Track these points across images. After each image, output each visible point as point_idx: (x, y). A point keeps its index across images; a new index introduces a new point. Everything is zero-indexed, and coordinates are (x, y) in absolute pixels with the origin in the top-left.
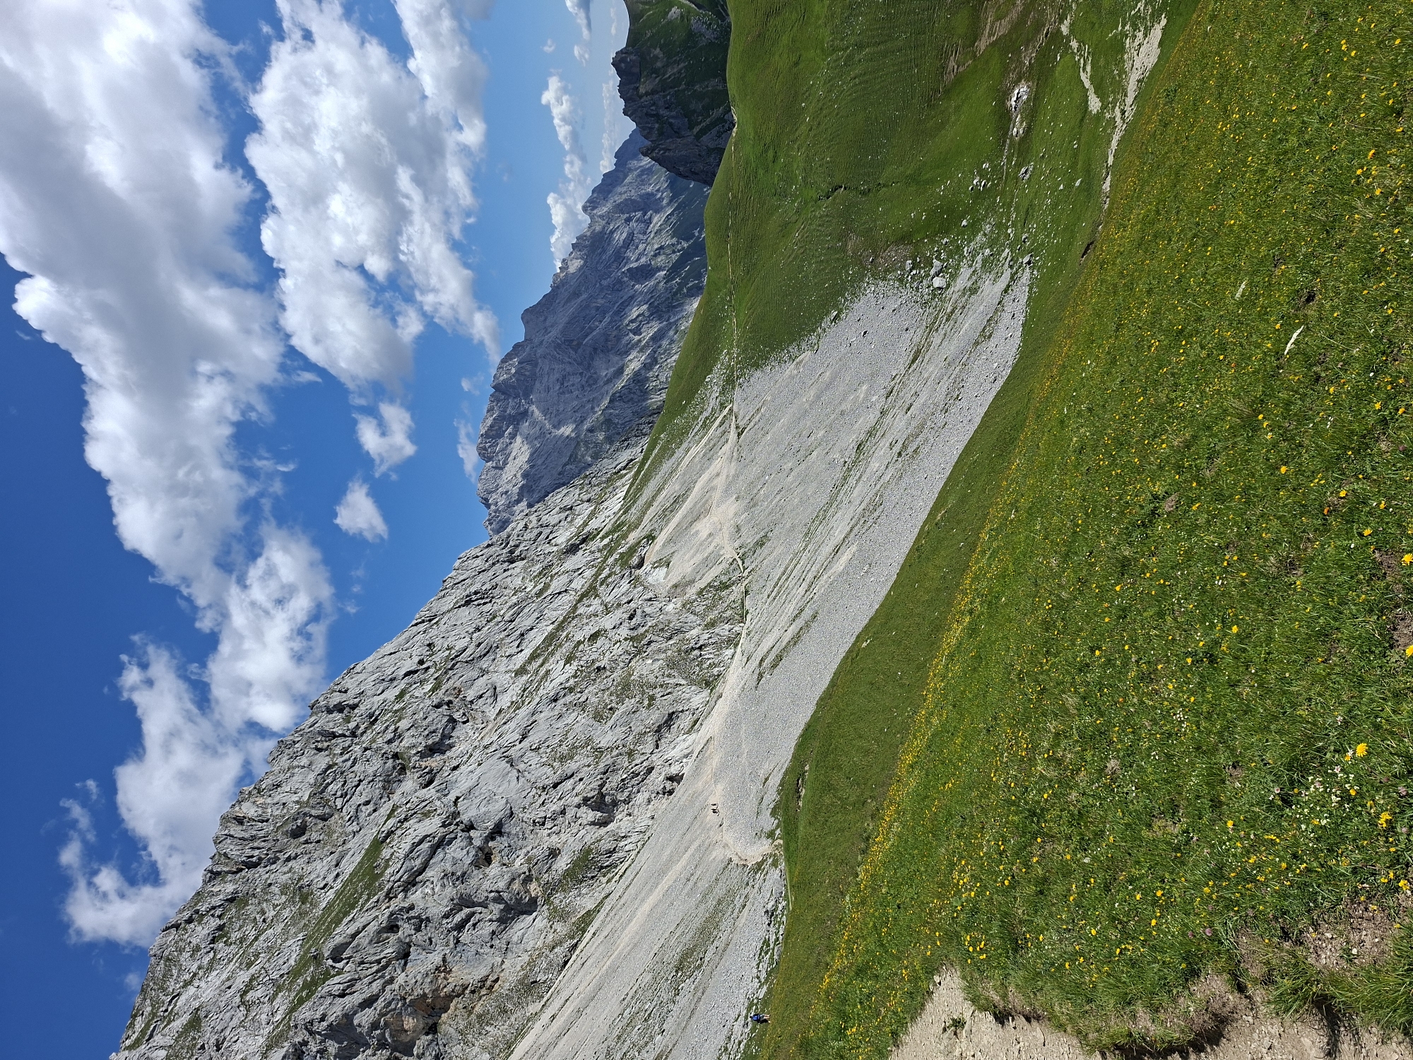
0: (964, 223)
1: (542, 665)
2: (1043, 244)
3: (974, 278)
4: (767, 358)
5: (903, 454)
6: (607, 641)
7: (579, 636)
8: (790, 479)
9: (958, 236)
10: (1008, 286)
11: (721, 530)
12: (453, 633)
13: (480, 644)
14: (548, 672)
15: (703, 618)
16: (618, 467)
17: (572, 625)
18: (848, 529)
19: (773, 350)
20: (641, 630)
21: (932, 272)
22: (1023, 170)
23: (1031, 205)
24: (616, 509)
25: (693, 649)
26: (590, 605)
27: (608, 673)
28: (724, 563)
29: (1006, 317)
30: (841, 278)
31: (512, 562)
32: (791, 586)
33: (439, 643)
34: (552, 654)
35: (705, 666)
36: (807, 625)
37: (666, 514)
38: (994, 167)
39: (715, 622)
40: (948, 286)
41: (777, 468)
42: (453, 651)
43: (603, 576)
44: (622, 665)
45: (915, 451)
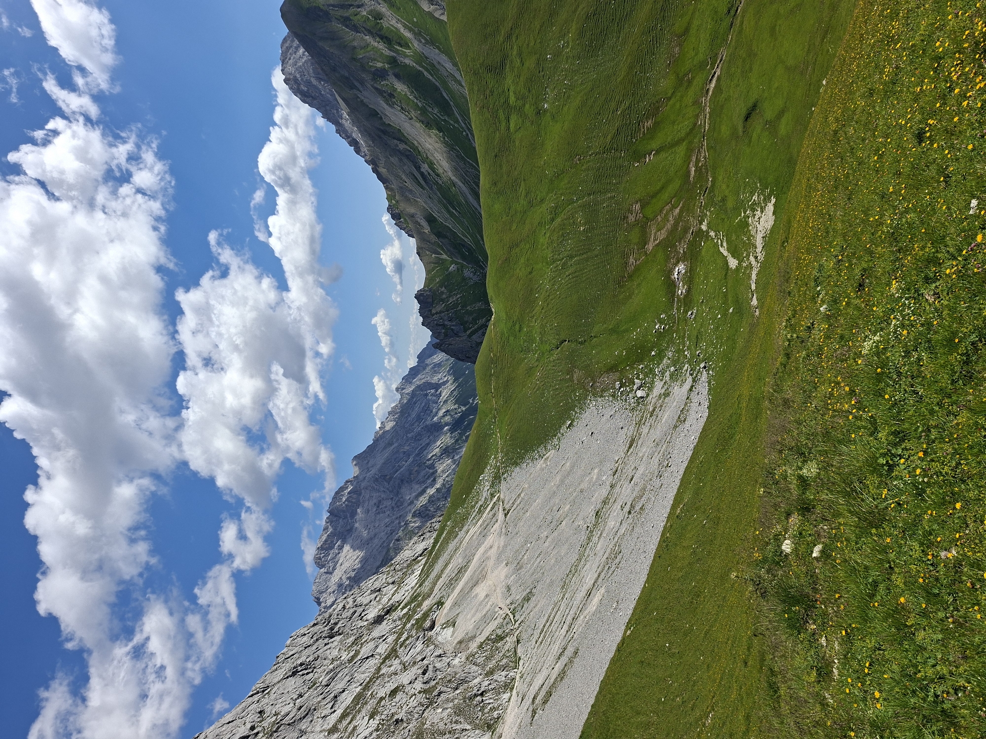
0: (653, 353)
1: (350, 723)
2: (713, 353)
3: (666, 387)
4: (523, 458)
5: (632, 512)
6: (405, 695)
7: (381, 693)
8: (547, 544)
9: (649, 362)
10: (692, 386)
11: (495, 591)
12: (281, 700)
13: (301, 707)
14: (355, 728)
15: (483, 669)
16: (416, 555)
17: (376, 684)
18: (596, 575)
19: (527, 451)
20: (433, 683)
21: (635, 388)
22: (690, 313)
23: (699, 332)
24: (413, 584)
25: (476, 695)
26: (390, 666)
27: (405, 725)
28: (498, 619)
29: (694, 406)
30: (571, 398)
31: (331, 637)
32: (554, 630)
33: (268, 710)
34: (359, 711)
35: (486, 710)
36: (571, 661)
37: (452, 583)
38: (669, 317)
39: (493, 670)
40: (648, 395)
41: (536, 537)
42: (279, 716)
43: (402, 639)
44: (416, 716)
45: (641, 508)
